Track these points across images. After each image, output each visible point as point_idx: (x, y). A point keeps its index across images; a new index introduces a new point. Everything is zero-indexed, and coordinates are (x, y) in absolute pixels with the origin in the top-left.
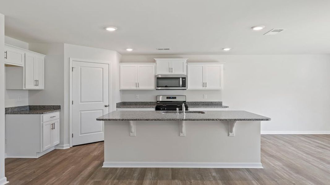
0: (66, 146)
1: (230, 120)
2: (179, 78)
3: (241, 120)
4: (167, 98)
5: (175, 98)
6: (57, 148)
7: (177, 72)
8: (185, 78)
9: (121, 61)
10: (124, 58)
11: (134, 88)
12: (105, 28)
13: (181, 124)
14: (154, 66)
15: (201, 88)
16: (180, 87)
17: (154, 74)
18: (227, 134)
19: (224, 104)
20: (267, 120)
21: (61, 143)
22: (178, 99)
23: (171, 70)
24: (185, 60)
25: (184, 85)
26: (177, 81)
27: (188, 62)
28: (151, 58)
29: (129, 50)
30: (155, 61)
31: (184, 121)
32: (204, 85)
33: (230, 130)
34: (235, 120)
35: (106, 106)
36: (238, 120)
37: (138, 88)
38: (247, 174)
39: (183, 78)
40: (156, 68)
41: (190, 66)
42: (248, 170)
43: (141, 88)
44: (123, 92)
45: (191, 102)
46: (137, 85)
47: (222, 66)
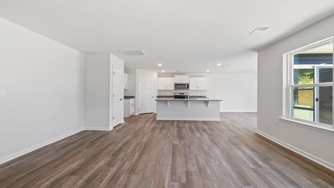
0: (137, 114)
1: (207, 101)
2: (185, 84)
3: (211, 101)
4: (180, 94)
5: (184, 94)
6: (133, 115)
7: (185, 81)
8: (188, 84)
9: (158, 76)
10: (160, 75)
11: (164, 89)
12: (157, 64)
13: (188, 102)
14: (174, 79)
15: (196, 89)
16: (186, 88)
17: (174, 83)
18: (206, 107)
19: (207, 97)
20: (221, 101)
21: (135, 112)
22: (185, 95)
23: (181, 80)
24: (189, 76)
25: (188, 87)
26: (184, 86)
27: (189, 77)
28: (172, 75)
29: (163, 71)
30: (174, 76)
31: (189, 101)
32: (198, 87)
33: (207, 105)
34: (209, 101)
35: (152, 97)
36: (210, 101)
37: (166, 89)
38: (214, 122)
39: (187, 84)
40: (175, 79)
41: (191, 78)
42: (214, 121)
43: (168, 89)
44: (159, 91)
45: (191, 96)
46: (166, 87)
47: (206, 78)
